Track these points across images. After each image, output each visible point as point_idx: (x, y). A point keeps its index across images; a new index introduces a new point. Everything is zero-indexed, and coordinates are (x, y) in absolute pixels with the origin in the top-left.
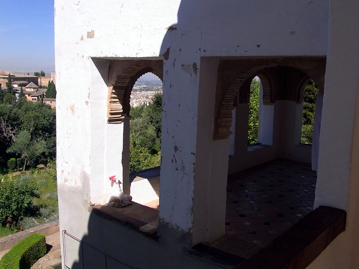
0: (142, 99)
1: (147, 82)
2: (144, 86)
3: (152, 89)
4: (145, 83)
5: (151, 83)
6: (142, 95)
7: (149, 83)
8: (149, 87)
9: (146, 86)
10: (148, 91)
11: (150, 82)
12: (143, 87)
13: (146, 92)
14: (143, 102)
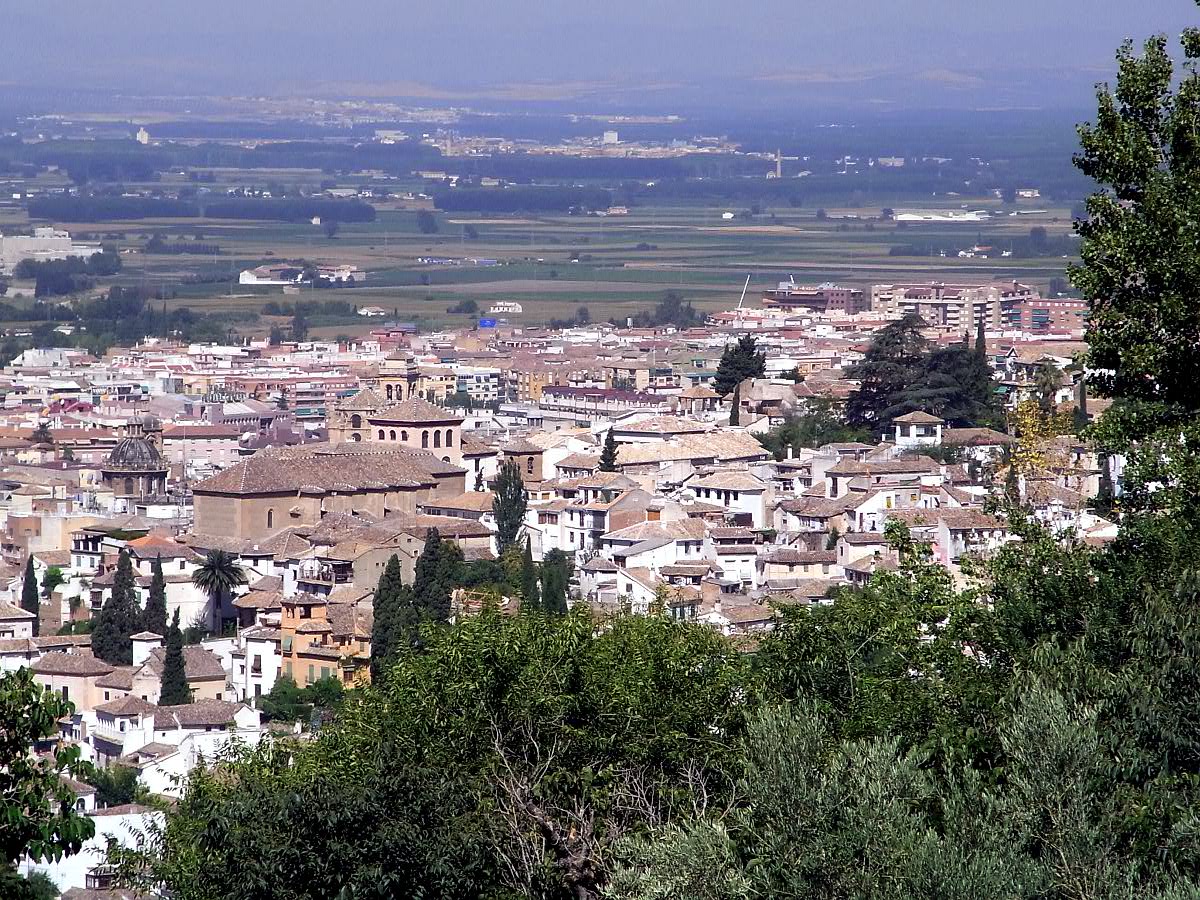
0: (47, 504)
1: (82, 167)
2: (52, 244)
3: (201, 306)
4: (56, 183)
5: (173, 181)
6: (33, 421)
7: (134, 191)
8: (129, 256)
9: (85, 252)
10: (130, 338)
11: (142, 166)
12: (28, 269)
13: (98, 353)
14: (86, 565)
